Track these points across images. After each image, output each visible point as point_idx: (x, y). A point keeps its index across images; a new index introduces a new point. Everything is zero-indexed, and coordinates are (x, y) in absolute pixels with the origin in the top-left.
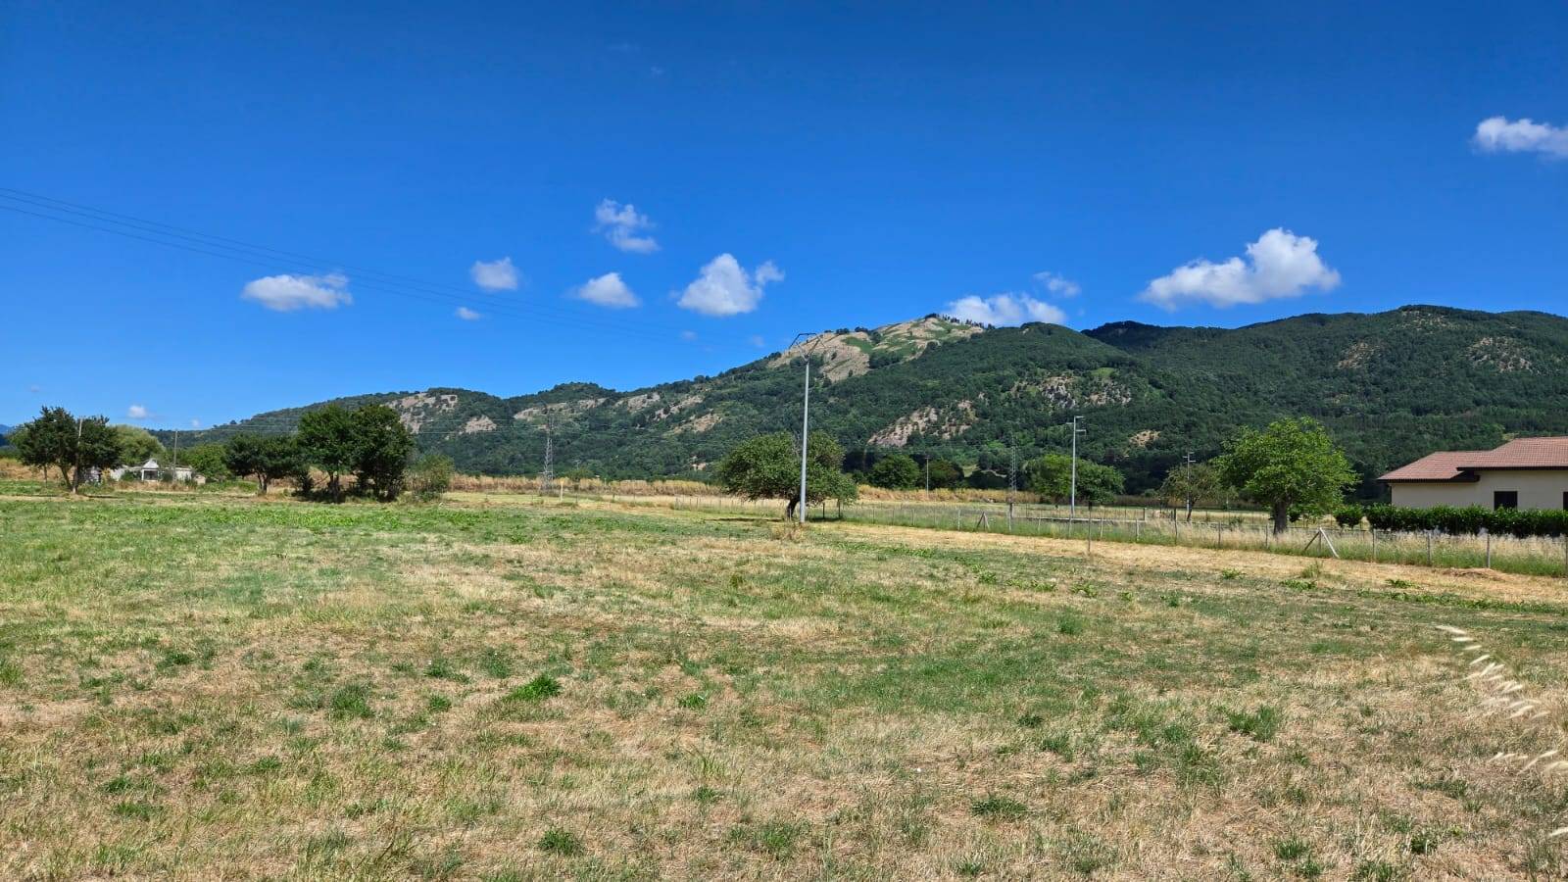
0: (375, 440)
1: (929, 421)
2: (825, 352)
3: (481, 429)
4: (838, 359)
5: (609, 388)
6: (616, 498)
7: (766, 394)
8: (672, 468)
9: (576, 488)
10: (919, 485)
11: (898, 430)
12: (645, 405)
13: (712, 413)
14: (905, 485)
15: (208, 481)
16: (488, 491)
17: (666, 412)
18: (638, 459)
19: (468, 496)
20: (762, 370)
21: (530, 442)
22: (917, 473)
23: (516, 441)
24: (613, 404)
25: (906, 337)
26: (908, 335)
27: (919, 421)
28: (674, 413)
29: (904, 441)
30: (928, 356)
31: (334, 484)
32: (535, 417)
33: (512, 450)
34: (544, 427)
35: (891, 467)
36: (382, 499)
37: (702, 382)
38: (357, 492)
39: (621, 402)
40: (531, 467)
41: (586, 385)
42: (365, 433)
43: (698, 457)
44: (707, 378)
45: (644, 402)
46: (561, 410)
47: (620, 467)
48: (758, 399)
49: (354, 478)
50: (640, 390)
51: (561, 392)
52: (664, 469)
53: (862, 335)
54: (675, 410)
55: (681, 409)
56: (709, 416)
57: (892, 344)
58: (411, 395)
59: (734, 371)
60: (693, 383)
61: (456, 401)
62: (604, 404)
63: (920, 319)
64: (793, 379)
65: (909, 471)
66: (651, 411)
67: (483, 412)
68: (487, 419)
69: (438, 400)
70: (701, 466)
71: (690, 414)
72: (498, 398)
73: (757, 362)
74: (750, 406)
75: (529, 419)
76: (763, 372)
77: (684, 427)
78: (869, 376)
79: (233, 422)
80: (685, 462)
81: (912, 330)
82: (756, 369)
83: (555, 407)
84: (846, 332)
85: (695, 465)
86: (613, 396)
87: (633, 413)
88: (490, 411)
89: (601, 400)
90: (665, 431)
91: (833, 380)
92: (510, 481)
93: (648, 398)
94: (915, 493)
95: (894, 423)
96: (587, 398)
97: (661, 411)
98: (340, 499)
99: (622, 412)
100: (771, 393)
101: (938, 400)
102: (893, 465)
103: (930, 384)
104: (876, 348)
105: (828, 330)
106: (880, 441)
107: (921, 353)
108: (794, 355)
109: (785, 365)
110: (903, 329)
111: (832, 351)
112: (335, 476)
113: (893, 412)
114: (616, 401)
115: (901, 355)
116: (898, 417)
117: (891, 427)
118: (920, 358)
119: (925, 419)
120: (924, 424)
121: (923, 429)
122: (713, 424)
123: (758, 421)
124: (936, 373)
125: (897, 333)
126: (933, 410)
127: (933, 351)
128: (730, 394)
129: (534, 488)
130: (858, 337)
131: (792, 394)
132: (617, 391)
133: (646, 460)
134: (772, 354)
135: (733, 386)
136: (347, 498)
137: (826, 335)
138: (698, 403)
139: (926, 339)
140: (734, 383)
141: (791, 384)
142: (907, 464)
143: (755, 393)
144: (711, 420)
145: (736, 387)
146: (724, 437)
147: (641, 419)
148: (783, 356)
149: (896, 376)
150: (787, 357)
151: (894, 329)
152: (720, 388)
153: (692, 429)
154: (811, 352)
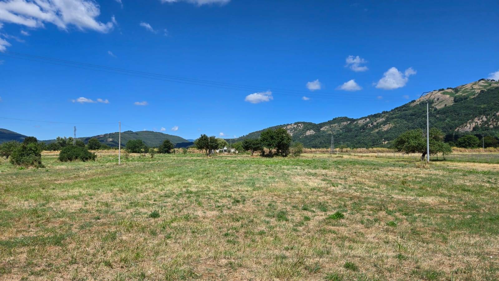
0: (281, 139)
1: (483, 121)
2: (434, 98)
3: (310, 134)
4: (440, 100)
5: (351, 118)
6: (356, 154)
7: (410, 115)
8: (375, 143)
9: (342, 151)
10: (480, 146)
11: (468, 125)
12: (364, 123)
13: (389, 124)
14: (473, 147)
15: (239, 152)
16: (314, 153)
17: (372, 125)
18: (362, 141)
19: (308, 155)
20: (408, 107)
21: (326, 137)
22: (478, 141)
23: (322, 137)
24: (353, 123)
25: (470, 89)
26: (471, 88)
27: (478, 121)
29: (471, 129)
30: (480, 95)
31: (270, 152)
32: (327, 129)
33: (320, 140)
34: (330, 132)
35: (466, 139)
36: (284, 156)
37: (385, 113)
38: (277, 154)
39: (356, 122)
40: (327, 145)
41: (343, 117)
42: (278, 137)
43: (385, 139)
44: (387, 112)
45: (364, 122)
47: (356, 144)
48: (407, 118)
49: (275, 150)
50: (362, 117)
51: (335, 121)
53: (450, 90)
54: (375, 124)
55: (377, 123)
56: (388, 125)
57: (464, 92)
58: (290, 125)
59: (397, 108)
60: (381, 114)
61: (303, 126)
62: (350, 123)
63: (476, 82)
64: (421, 109)
65: (474, 141)
66: (367, 125)
67: (311, 128)
68: (312, 131)
69: (297, 125)
70: (386, 142)
71: (381, 125)
72: (315, 124)
73: (406, 104)
74: (404, 120)
75: (325, 130)
77: (379, 129)
78: (454, 105)
79: (244, 136)
80: (380, 141)
81: (473, 86)
82: (406, 107)
83: (334, 125)
84: (443, 90)
85: (383, 142)
86: (353, 120)
87: (360, 125)
88: (313, 128)
89: (349, 122)
90: (372, 131)
91: (438, 108)
92: (320, 150)
93: (365, 120)
94: (478, 149)
95: (466, 122)
96: (344, 122)
97: (370, 124)
98: (272, 157)
99: (356, 126)
100: (412, 115)
101: (487, 112)
103: (482, 106)
104: (457, 95)
105: (435, 90)
106: (461, 130)
107: (477, 94)
108: (422, 100)
109: (418, 104)
110: (469, 86)
111: (437, 97)
112: (270, 150)
113: (466, 119)
114: (354, 122)
115: (469, 96)
116: (468, 120)
117: (465, 124)
118: (477, 97)
119: (481, 120)
120: (480, 123)
121: (480, 124)
122: (390, 127)
123: (407, 125)
124: (485, 102)
125: (466, 88)
126: (484, 117)
127: (483, 93)
128: (396, 117)
129: (328, 152)
130: (448, 91)
131: (421, 115)
132: (354, 119)
133: (365, 141)
134: (412, 101)
135: (397, 114)
136: (274, 156)
137: (434, 92)
138: (384, 121)
139: (479, 89)
140: (397, 112)
141: (421, 111)
142: (473, 138)
143: (406, 115)
144: (389, 126)
145: (398, 114)
146: (395, 132)
147: (363, 127)
148: (416, 101)
149: (466, 104)
150: (418, 102)
151: (464, 86)
152: (392, 115)
153: (382, 130)
154: (428, 99)
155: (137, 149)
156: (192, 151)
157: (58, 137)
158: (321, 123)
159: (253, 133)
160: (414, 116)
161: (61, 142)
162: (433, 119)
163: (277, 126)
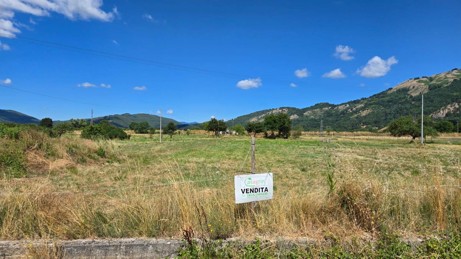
0: (283, 123)
1: (455, 108)
2: (410, 86)
3: (294, 118)
4: (415, 88)
5: (332, 104)
7: (387, 102)
8: (354, 128)
9: (329, 134)
10: (454, 131)
11: (442, 112)
12: (344, 108)
13: (368, 109)
14: (448, 131)
15: (239, 134)
17: (351, 110)
18: (343, 125)
20: (385, 94)
21: (309, 121)
22: (453, 127)
23: (304, 121)
24: (334, 109)
25: (444, 78)
26: (445, 77)
27: (450, 108)
28: (354, 110)
29: (444, 115)
30: (453, 84)
31: (273, 134)
32: (310, 114)
33: (304, 124)
34: (313, 117)
35: (441, 125)
36: (285, 138)
37: (363, 100)
38: (278, 136)
39: (336, 108)
40: (309, 129)
41: (325, 103)
42: (280, 121)
43: (363, 124)
44: (365, 98)
45: (344, 107)
46: (317, 111)
47: (337, 128)
48: (384, 104)
49: (278, 133)
50: (342, 103)
51: (317, 106)
52: (352, 128)
53: (425, 79)
54: (354, 109)
55: (356, 109)
56: (366, 110)
57: (437, 81)
58: (275, 109)
59: (375, 95)
60: (360, 100)
61: (287, 110)
62: (331, 109)
63: (450, 71)
64: (397, 96)
65: (449, 126)
66: (346, 110)
67: (295, 113)
68: (296, 115)
69: (282, 110)
70: (364, 127)
71: (360, 110)
72: (299, 109)
73: (383, 91)
74: (381, 106)
75: (308, 114)
76: (386, 95)
77: (358, 114)
78: (429, 93)
79: (232, 119)
80: (359, 126)
81: (447, 75)
82: (383, 94)
83: (316, 110)
84: (418, 78)
85: (362, 127)
86: (333, 106)
87: (340, 111)
88: (297, 113)
89: (330, 108)
90: (351, 116)
91: (413, 96)
93: (345, 106)
94: (453, 134)
95: (440, 109)
96: (325, 107)
97: (350, 110)
99: (337, 111)
100: (389, 101)
101: (459, 100)
102: (443, 124)
103: (455, 94)
104: (431, 83)
105: (411, 78)
106: (434, 116)
107: (451, 83)
108: (398, 88)
109: (394, 92)
110: (442, 75)
111: (413, 85)
112: (273, 132)
113: (439, 105)
114: (335, 107)
115: (442, 85)
116: (441, 107)
117: (438, 111)
118: (450, 85)
119: (453, 107)
120: (453, 109)
121: (453, 111)
122: (368, 113)
123: (385, 111)
124: (457, 90)
125: (440, 77)
126: (457, 104)
127: (456, 82)
128: (374, 104)
129: (317, 135)
130: (424, 80)
131: (397, 101)
132: (335, 104)
133: (345, 125)
134: (389, 88)
135: (375, 100)
136: (276, 138)
137: (410, 80)
138: (362, 107)
139: (453, 78)
140: (375, 99)
141: (397, 98)
142: (448, 124)
143: (383, 102)
144: (367, 112)
145: (376, 100)
146: (373, 117)
147: (343, 113)
148: (393, 89)
149: (440, 92)
150: (394, 89)
151: (438, 75)
152: (370, 101)
153: (361, 115)
154: (404, 87)
155: (144, 130)
156: (193, 133)
157: (71, 119)
158: (304, 108)
159: (241, 117)
160: (391, 102)
161: (75, 123)
162: (408, 106)
163: (263, 111)
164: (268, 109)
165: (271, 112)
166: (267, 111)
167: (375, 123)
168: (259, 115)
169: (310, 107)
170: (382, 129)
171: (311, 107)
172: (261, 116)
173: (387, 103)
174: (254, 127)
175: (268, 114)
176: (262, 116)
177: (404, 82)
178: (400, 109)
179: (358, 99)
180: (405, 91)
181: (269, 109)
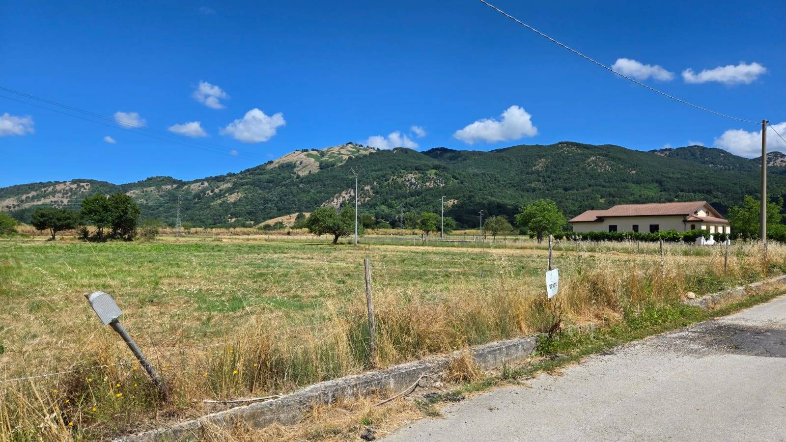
0: (123, 211)
1: (350, 196)
2: (296, 161)
4: (303, 165)
5: (179, 179)
8: (218, 221)
11: (335, 200)
12: (200, 188)
13: (238, 192)
17: (212, 192)
18: (198, 217)
20: (263, 170)
24: (182, 188)
26: (338, 153)
27: (345, 196)
29: (339, 206)
30: (348, 163)
31: (100, 233)
32: (137, 194)
34: (143, 200)
36: (125, 240)
37: (231, 176)
38: (112, 237)
39: (186, 187)
41: (165, 177)
43: (231, 215)
44: (234, 174)
45: (199, 186)
46: (151, 191)
48: (262, 185)
49: (110, 230)
50: (197, 180)
51: (150, 181)
52: (213, 222)
53: (315, 153)
54: (217, 191)
55: (220, 190)
56: (236, 194)
57: (330, 157)
58: (62, 183)
59: (248, 170)
60: (226, 176)
61: (89, 186)
62: (176, 188)
63: (344, 145)
64: (280, 174)
66: (204, 191)
69: (78, 185)
70: (233, 220)
71: (225, 193)
72: (114, 185)
73: (260, 165)
74: (258, 188)
75: (134, 196)
77: (222, 199)
78: (320, 173)
80: (224, 218)
81: (341, 150)
82: (260, 169)
83: (149, 189)
84: (307, 151)
85: (229, 220)
86: (181, 184)
87: (194, 192)
89: (175, 186)
90: (212, 201)
91: (301, 175)
93: (202, 184)
95: (333, 197)
96: (166, 184)
97: (209, 191)
98: (104, 240)
99: (187, 192)
100: (269, 182)
101: (354, 185)
103: (350, 177)
104: (323, 159)
105: (298, 150)
106: (327, 206)
107: (345, 162)
108: (281, 162)
109: (276, 167)
110: (336, 150)
111: (300, 160)
112: (101, 229)
113: (333, 191)
114: (183, 186)
115: (335, 163)
116: (335, 194)
118: (344, 165)
119: (348, 195)
120: (348, 198)
121: (348, 200)
122: (238, 198)
123: (263, 196)
125: (333, 151)
126: (352, 191)
127: (351, 161)
128: (247, 184)
130: (313, 153)
131: (280, 182)
132: (183, 181)
133: (202, 217)
134: (269, 162)
135: (248, 178)
136: (108, 240)
137: (296, 152)
138: (229, 187)
139: (347, 155)
140: (249, 176)
141: (280, 177)
143: (260, 182)
144: (238, 196)
145: (250, 178)
146: (245, 204)
147: (198, 196)
148: (274, 162)
149: (333, 173)
150: (276, 163)
151: (331, 149)
152: (241, 179)
153: (227, 200)
154: (289, 161)
158: (126, 184)
160: (271, 183)
162: (294, 189)
163: (32, 184)
164: (43, 182)
165: (52, 187)
166: (40, 185)
167: (249, 215)
168: (23, 194)
169: (136, 182)
170: (260, 224)
171: (138, 182)
172: (28, 195)
173: (265, 183)
174: (52, 219)
175: (45, 191)
176: (30, 195)
177: (288, 154)
178: (285, 194)
179: (223, 174)
180: (290, 167)
181: (46, 182)
